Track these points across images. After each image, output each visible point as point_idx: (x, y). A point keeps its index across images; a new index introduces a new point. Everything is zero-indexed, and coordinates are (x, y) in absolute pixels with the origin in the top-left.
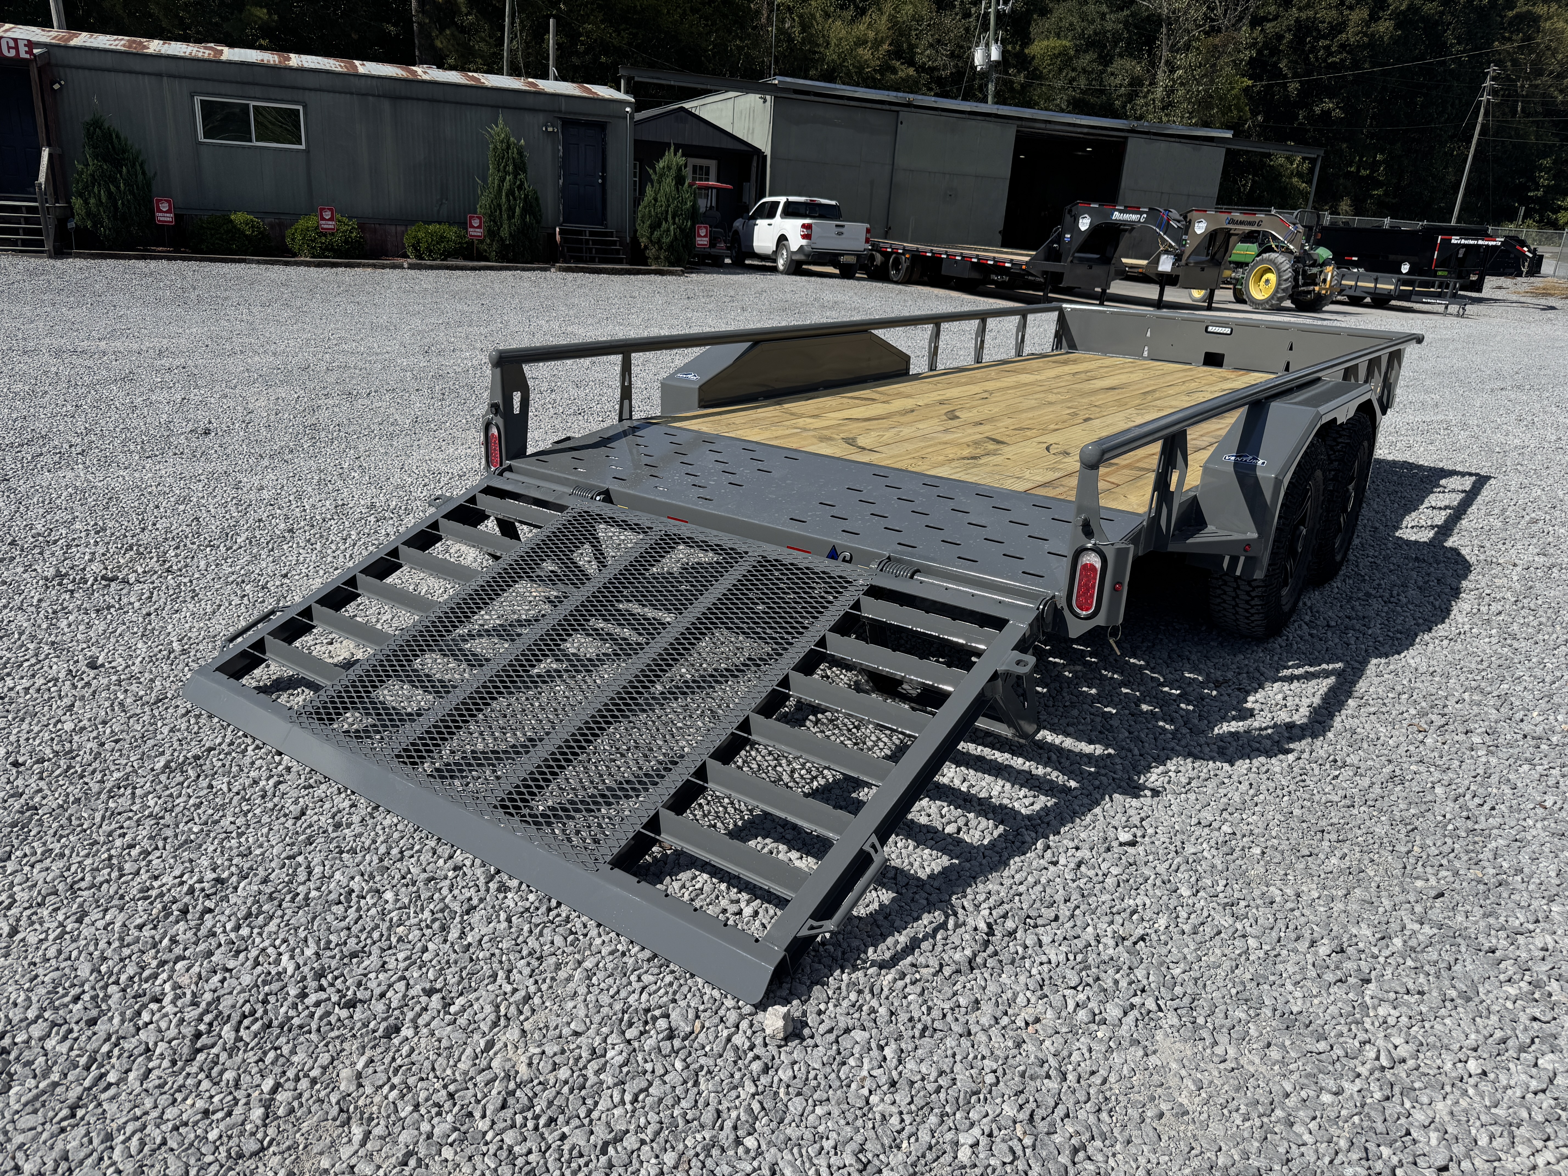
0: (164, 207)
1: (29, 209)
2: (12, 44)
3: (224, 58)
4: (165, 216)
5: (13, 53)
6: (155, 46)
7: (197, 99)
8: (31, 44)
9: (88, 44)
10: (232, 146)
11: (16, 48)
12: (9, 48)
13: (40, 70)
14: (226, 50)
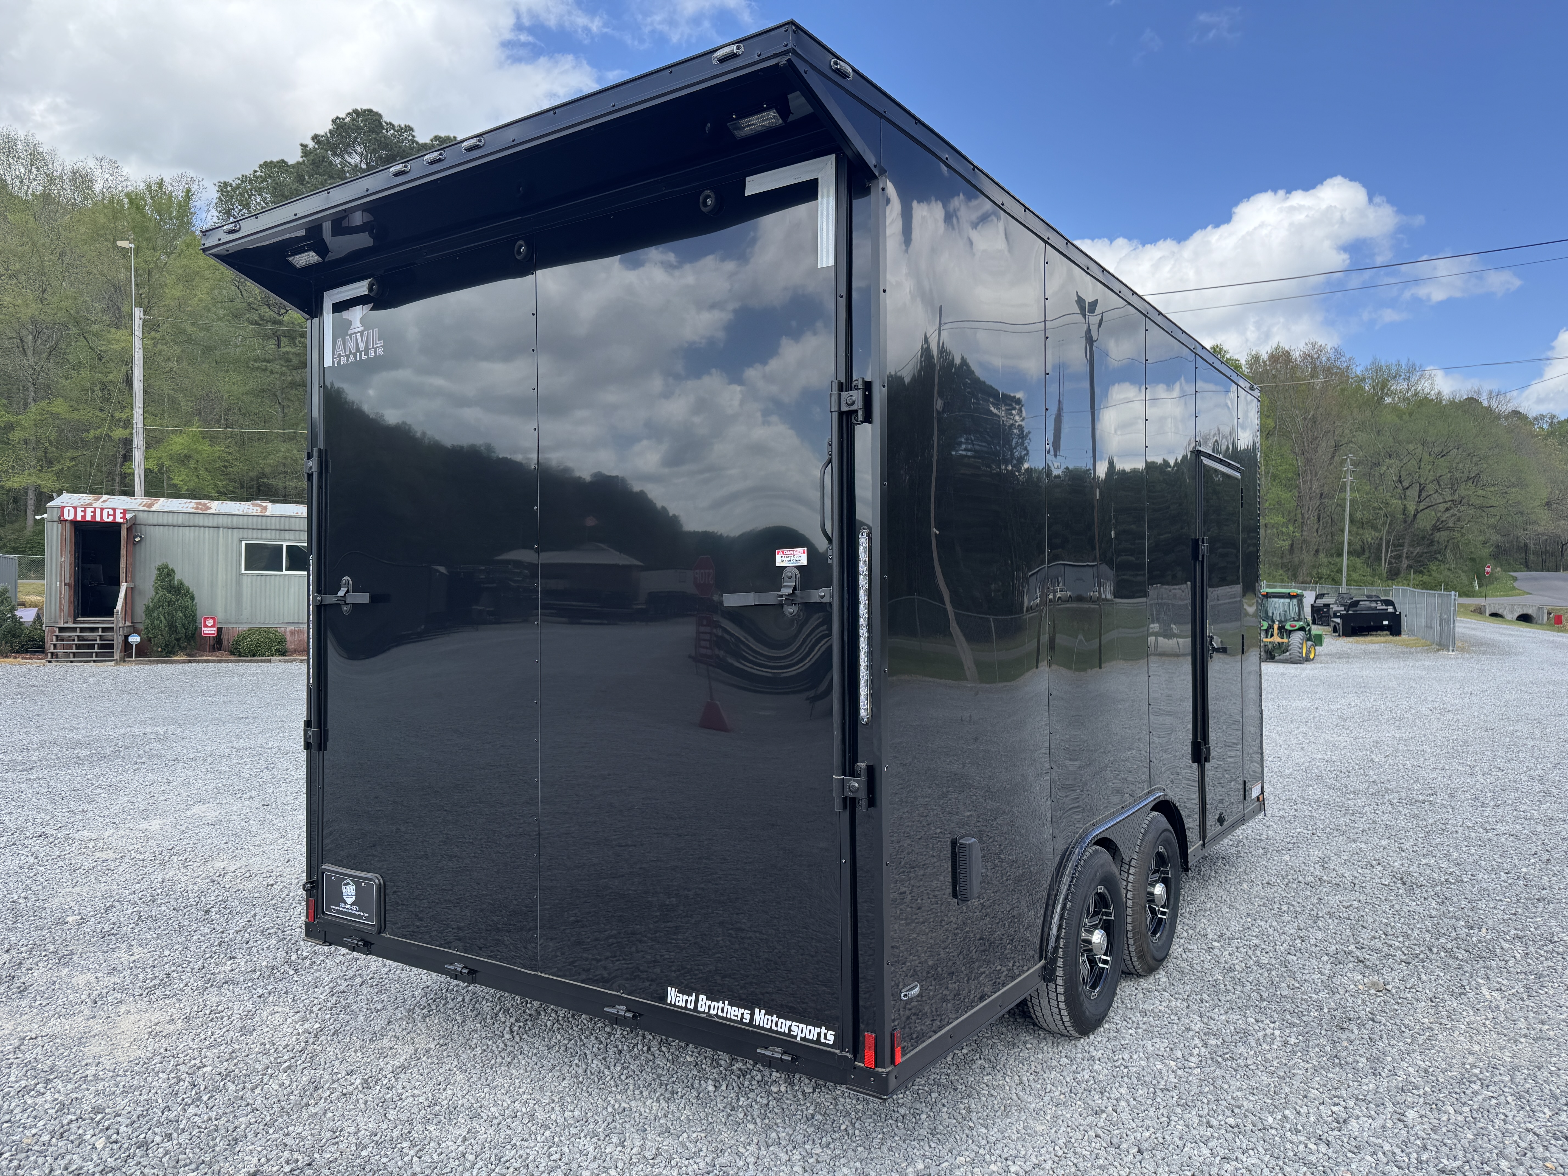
0: (210, 623)
1: (104, 630)
2: (111, 512)
3: (268, 513)
4: (209, 631)
5: (110, 519)
6: (216, 506)
7: (243, 543)
8: (125, 512)
9: (166, 509)
10: (266, 576)
11: (114, 515)
12: (109, 515)
13: (129, 530)
14: (269, 505)
